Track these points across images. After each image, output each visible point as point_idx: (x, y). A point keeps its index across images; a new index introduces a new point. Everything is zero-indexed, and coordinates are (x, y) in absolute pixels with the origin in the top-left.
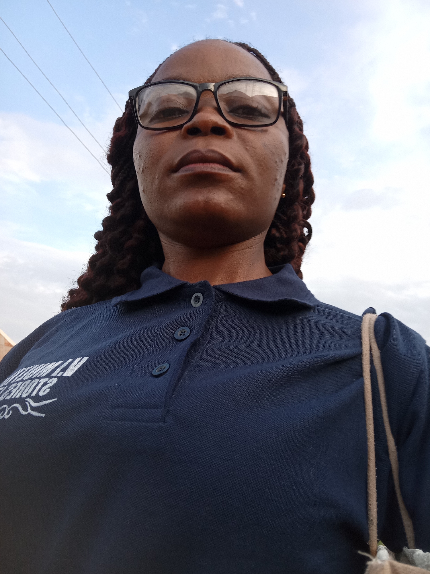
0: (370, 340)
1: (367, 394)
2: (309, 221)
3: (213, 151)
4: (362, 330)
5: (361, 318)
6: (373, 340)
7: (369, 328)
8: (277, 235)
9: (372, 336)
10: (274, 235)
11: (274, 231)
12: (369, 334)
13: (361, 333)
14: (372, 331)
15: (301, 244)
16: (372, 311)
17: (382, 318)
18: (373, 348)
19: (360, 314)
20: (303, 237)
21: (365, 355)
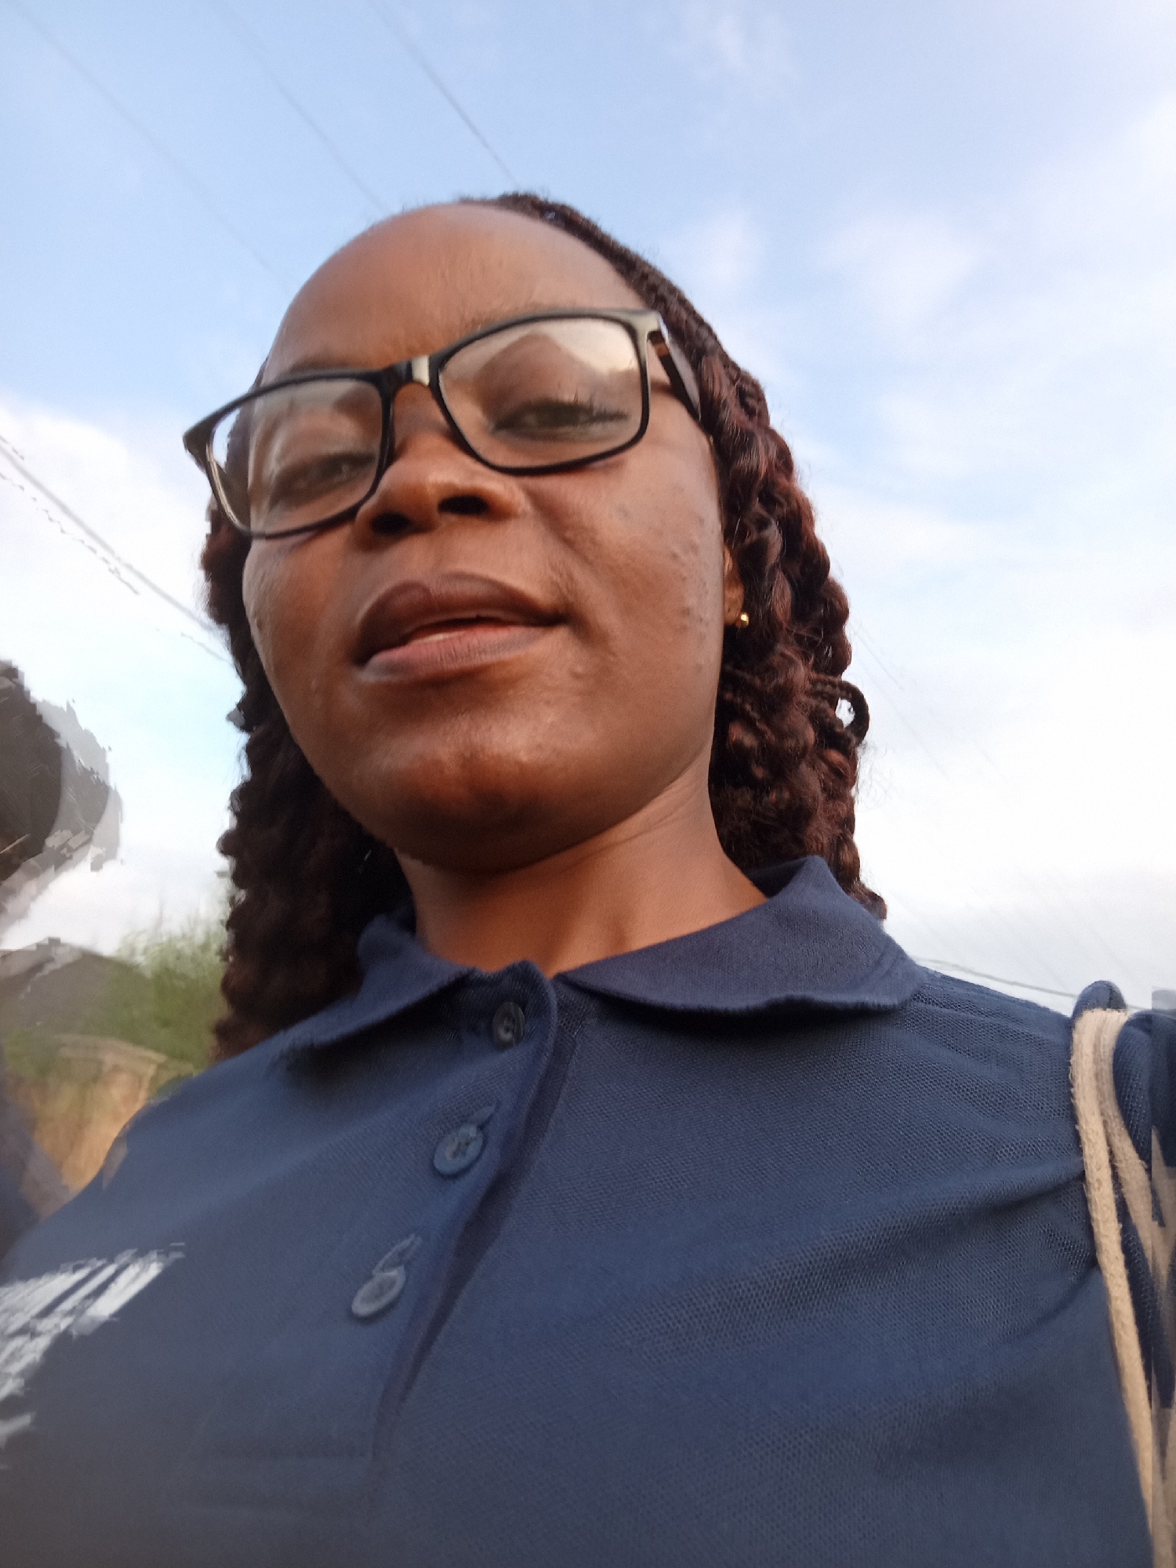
0: (1105, 1123)
1: (1122, 1333)
2: (848, 676)
3: (461, 577)
4: (1075, 1085)
5: (1067, 1026)
6: (1117, 1126)
7: (1097, 1076)
8: (749, 740)
9: (1112, 1110)
10: (739, 745)
11: (738, 733)
12: (1101, 1103)
13: (1071, 1095)
14: (1108, 1087)
15: (835, 756)
16: (1105, 996)
17: (1140, 1034)
18: (1119, 1155)
19: (1066, 1009)
20: (838, 730)
21: (1096, 1185)
